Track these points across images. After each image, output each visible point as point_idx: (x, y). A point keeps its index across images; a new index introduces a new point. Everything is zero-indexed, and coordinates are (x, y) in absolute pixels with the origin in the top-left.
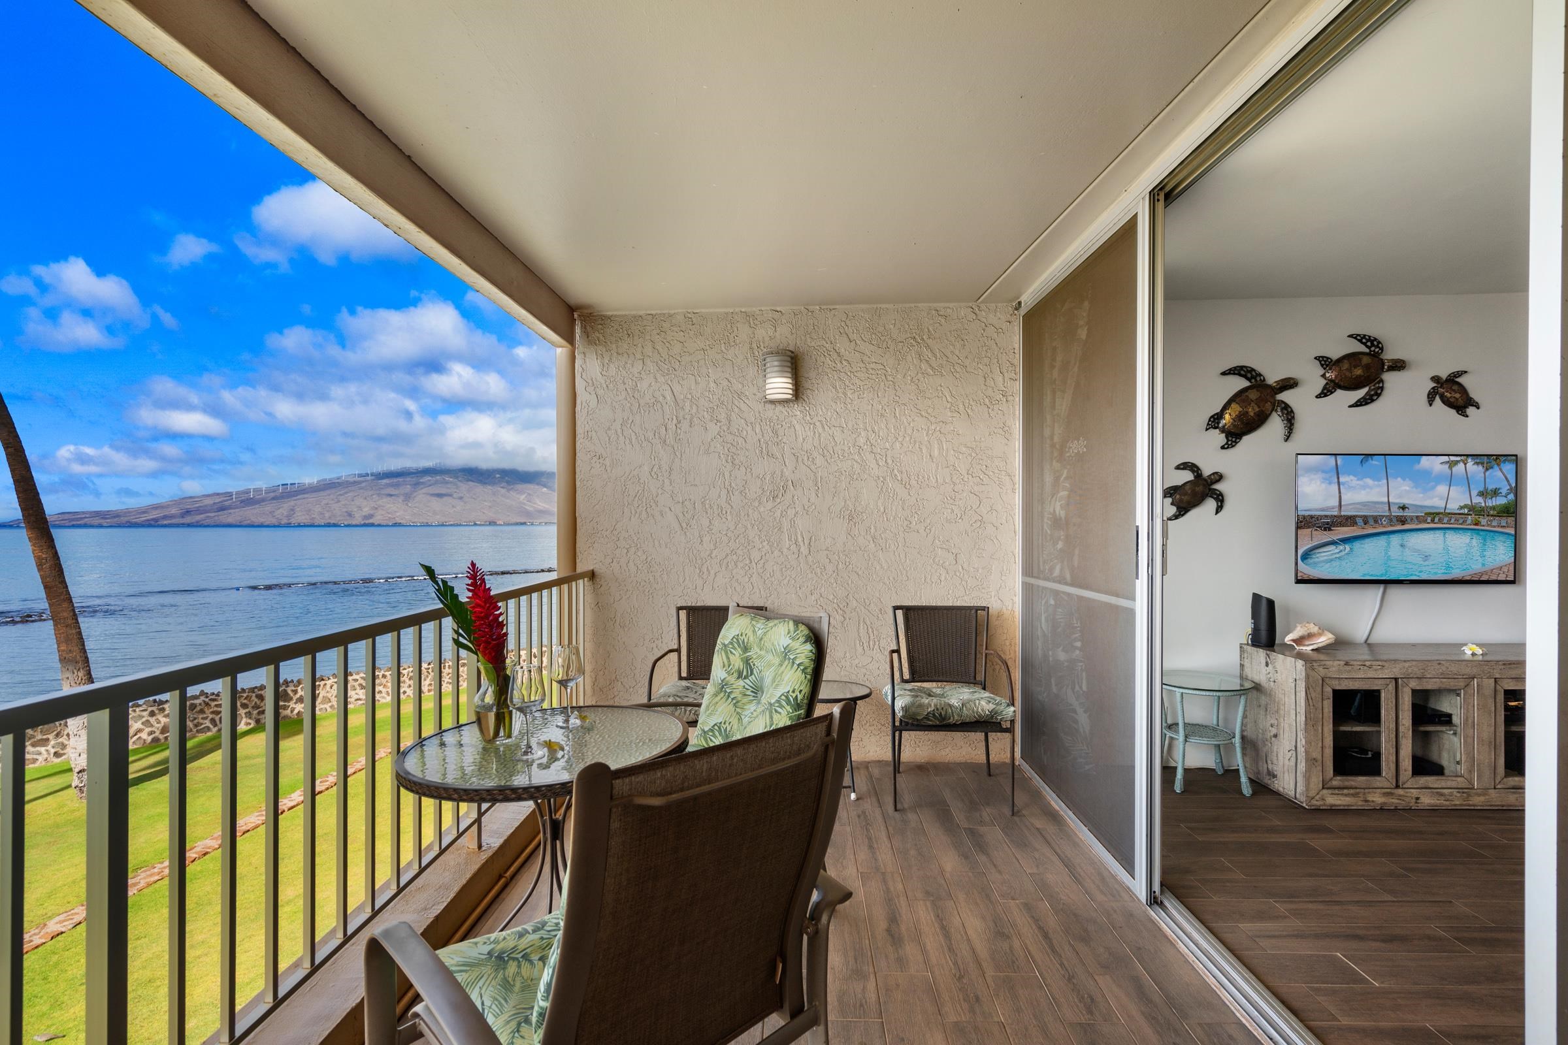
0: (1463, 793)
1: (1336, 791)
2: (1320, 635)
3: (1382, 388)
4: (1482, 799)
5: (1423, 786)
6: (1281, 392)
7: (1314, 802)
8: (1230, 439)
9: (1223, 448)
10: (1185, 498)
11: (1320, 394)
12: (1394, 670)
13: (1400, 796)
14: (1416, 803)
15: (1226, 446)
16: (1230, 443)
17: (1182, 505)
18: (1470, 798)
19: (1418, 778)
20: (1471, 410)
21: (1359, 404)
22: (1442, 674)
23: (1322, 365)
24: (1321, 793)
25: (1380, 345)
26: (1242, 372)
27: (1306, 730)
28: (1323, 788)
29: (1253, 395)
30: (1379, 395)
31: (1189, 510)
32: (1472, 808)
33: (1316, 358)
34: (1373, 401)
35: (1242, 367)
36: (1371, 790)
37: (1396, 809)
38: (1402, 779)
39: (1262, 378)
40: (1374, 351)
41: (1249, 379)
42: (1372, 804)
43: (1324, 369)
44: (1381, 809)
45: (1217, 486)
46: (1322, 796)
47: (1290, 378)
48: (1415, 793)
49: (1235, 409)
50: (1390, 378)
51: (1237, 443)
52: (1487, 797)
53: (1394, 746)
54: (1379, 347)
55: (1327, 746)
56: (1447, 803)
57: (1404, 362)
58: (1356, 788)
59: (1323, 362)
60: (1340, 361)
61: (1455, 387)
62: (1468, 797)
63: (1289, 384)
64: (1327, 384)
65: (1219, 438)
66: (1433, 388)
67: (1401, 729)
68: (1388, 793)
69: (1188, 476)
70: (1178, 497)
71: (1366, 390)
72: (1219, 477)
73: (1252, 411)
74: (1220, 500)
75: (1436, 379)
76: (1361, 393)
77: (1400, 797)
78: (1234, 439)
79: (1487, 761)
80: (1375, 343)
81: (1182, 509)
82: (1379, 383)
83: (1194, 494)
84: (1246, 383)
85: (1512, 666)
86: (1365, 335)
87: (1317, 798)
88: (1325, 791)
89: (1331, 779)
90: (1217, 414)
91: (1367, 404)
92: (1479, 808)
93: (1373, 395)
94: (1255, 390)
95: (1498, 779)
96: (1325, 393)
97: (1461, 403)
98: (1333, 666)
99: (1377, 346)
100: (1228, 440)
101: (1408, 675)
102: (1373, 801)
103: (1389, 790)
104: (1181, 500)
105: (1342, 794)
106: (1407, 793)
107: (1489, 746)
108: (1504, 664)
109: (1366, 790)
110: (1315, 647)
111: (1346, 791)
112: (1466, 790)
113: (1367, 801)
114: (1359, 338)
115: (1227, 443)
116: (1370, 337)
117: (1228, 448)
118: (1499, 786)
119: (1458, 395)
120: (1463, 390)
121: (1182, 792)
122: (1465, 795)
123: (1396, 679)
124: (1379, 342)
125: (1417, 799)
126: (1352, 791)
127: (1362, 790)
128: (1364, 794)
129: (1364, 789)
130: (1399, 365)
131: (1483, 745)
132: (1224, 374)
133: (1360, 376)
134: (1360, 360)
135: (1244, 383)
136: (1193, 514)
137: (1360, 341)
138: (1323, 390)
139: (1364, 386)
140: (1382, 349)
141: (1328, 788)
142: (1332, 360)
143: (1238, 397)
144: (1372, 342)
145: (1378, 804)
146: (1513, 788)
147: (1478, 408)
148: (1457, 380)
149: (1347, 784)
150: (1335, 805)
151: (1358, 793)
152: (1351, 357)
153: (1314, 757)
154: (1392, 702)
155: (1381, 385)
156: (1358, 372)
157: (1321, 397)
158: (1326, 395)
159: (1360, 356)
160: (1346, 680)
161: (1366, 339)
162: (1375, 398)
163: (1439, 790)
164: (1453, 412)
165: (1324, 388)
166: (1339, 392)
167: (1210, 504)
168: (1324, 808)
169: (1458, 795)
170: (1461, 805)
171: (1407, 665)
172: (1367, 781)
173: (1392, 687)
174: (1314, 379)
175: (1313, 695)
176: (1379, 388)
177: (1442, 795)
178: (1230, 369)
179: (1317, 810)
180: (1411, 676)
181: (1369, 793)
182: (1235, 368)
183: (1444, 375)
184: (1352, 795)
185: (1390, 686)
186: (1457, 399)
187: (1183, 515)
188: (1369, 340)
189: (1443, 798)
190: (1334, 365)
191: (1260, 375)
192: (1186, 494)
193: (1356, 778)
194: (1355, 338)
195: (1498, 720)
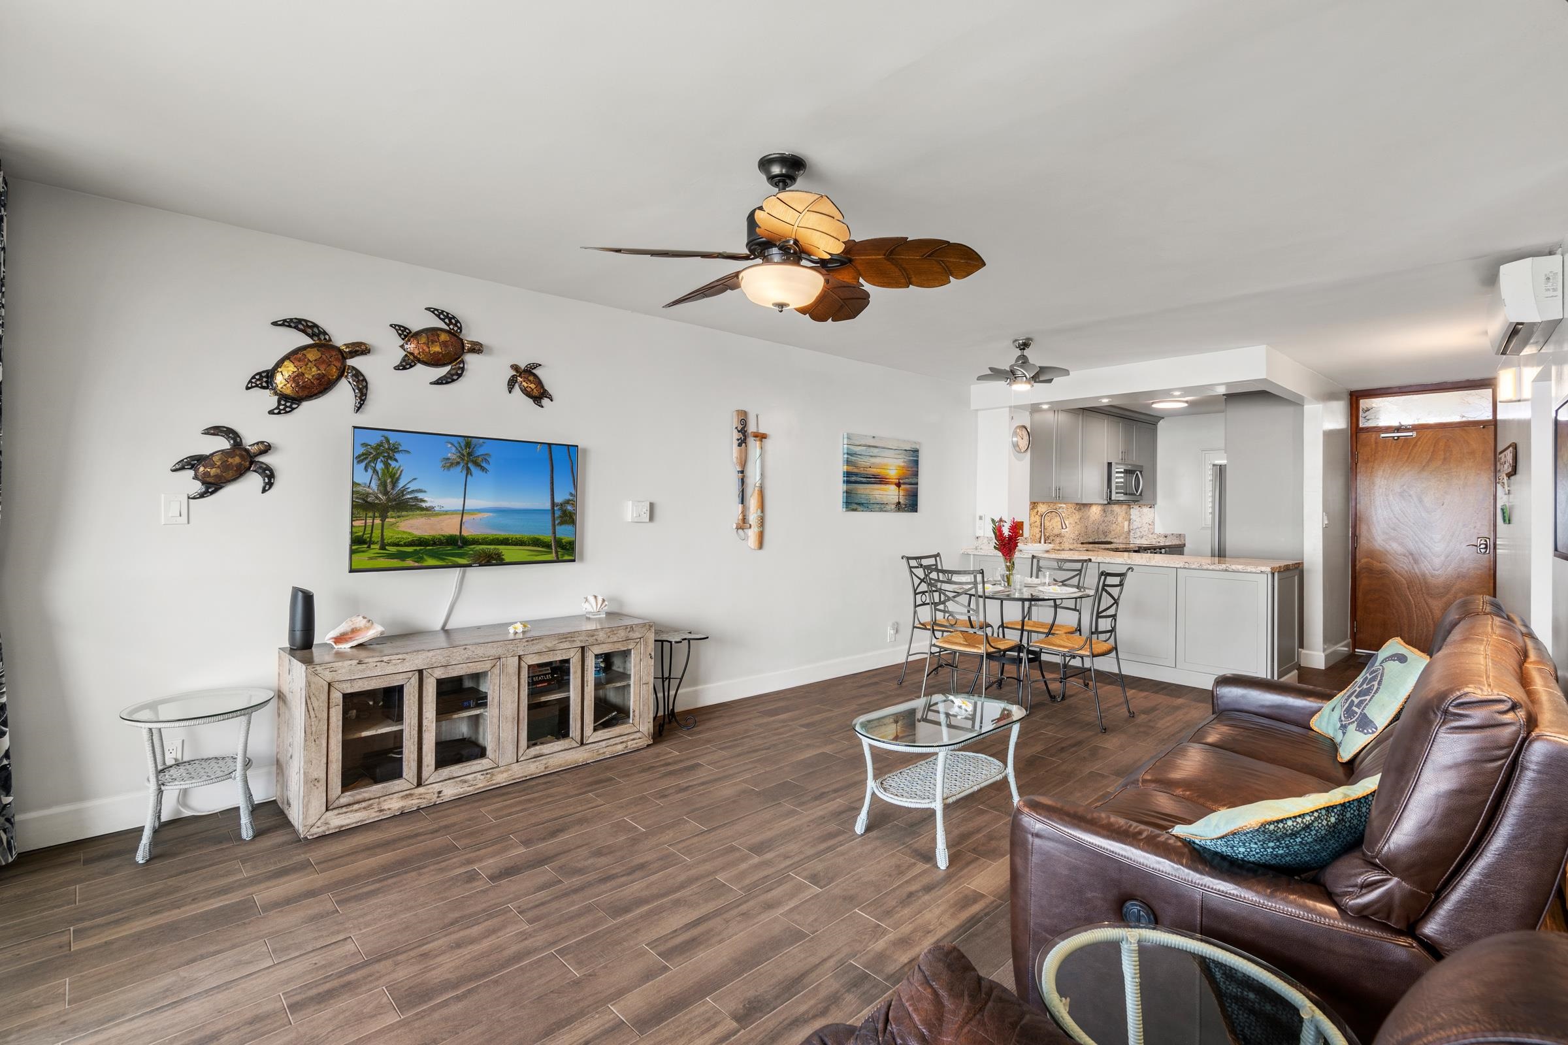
0: (487, 774)
1: (344, 810)
2: (368, 628)
3: (463, 369)
4: (505, 775)
5: (447, 777)
6: (352, 357)
7: (314, 830)
8: (283, 402)
9: (271, 412)
10: (213, 471)
11: (398, 366)
12: (416, 662)
13: (420, 794)
14: (438, 797)
15: (276, 411)
16: (282, 407)
17: (208, 480)
18: (494, 778)
19: (440, 771)
20: (545, 401)
21: (439, 382)
22: (468, 658)
23: (400, 335)
24: (324, 817)
25: (459, 325)
26: (300, 326)
27: (306, 748)
28: (327, 810)
29: (312, 355)
30: (460, 376)
31: (221, 488)
32: (498, 786)
33: (391, 326)
34: (453, 381)
35: (300, 321)
36: (386, 798)
37: (419, 809)
38: (425, 774)
39: (327, 337)
40: (453, 329)
41: (311, 336)
42: (388, 812)
43: (403, 339)
44: (402, 813)
45: (264, 459)
46: (326, 820)
47: (361, 343)
48: (437, 787)
49: (289, 369)
50: (470, 358)
51: (293, 409)
52: (510, 772)
53: (416, 743)
54: (457, 326)
55: (334, 760)
56: (471, 788)
57: (481, 345)
58: (370, 799)
59: (400, 332)
60: (418, 334)
61: (531, 378)
62: (491, 778)
63: (360, 349)
64: (406, 355)
65: (269, 400)
66: (513, 376)
67: (425, 722)
68: (407, 795)
69: (223, 444)
70: (202, 469)
71: (448, 368)
72: (267, 448)
73: (312, 373)
74: (269, 476)
75: (515, 367)
76: (443, 371)
77: (420, 796)
78: (288, 404)
79: (510, 737)
80: (453, 321)
81: (212, 486)
82: (459, 363)
83: (225, 466)
84: (309, 341)
85: (534, 642)
86: (443, 311)
87: (319, 824)
88: (329, 813)
89: (339, 797)
90: (267, 371)
91: (447, 383)
92: (504, 784)
93: (454, 375)
94: (316, 349)
95: (521, 752)
96: (406, 364)
97: (536, 393)
98: (343, 667)
99: (455, 325)
100: (279, 404)
101: (432, 664)
102: (389, 809)
103: (408, 792)
104: (206, 474)
105: (351, 811)
106: (428, 789)
107: (513, 722)
108: (527, 641)
109: (382, 799)
110: (355, 643)
111: (356, 807)
112: (490, 771)
113: (381, 811)
114: (436, 312)
115: (277, 408)
116: (448, 314)
117: (279, 413)
118: (522, 759)
119: (533, 386)
120: (539, 383)
121: (147, 861)
122: (489, 776)
123: (420, 672)
124: (457, 321)
125: (440, 792)
126: (364, 804)
127: (377, 800)
128: (379, 803)
129: (379, 798)
130: (477, 348)
131: (506, 722)
132: (275, 324)
133: (438, 353)
134: (438, 336)
135: (305, 340)
136: (230, 492)
137: (438, 316)
138: (401, 362)
139: (444, 365)
140: (460, 328)
141: (332, 809)
142: (410, 332)
143: (293, 355)
144: (450, 319)
145: (395, 810)
146: (534, 758)
147: (552, 400)
148: (534, 371)
149: (359, 797)
150: (342, 826)
151: (371, 805)
152: (432, 332)
153: (316, 777)
154: (414, 696)
155: (461, 365)
156: (437, 349)
157: (399, 369)
158: (404, 368)
159: (439, 332)
160: (360, 681)
161: (444, 315)
162: (455, 377)
163: (462, 778)
164: (531, 401)
165: (403, 360)
166: (419, 367)
167: (254, 481)
168: (331, 832)
169: (482, 777)
170: (483, 787)
171: (431, 654)
172: (383, 788)
173: (415, 680)
174: (392, 349)
175: (316, 705)
176: (459, 368)
177: (465, 782)
178: (285, 321)
179: (323, 838)
180: (435, 665)
181: (385, 800)
182: (291, 320)
183: (523, 366)
184: (364, 808)
185: (413, 679)
186: (533, 390)
187: (212, 493)
188: (447, 316)
189: (467, 785)
190: (412, 337)
191: (325, 333)
192: (213, 466)
193: (370, 788)
194: (433, 312)
195: (521, 695)
